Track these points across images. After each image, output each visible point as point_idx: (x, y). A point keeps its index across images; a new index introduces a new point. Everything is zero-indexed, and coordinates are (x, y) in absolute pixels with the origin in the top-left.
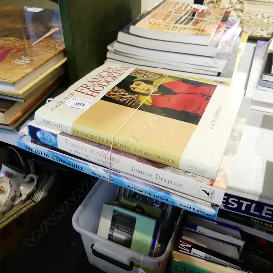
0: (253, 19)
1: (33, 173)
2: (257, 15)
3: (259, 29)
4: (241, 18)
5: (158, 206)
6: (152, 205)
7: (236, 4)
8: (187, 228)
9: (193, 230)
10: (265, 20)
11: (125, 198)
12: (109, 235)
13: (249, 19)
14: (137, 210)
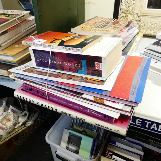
0: (146, 25)
1: (27, 111)
2: (148, 23)
3: (149, 30)
4: (139, 25)
5: (95, 131)
6: (92, 130)
7: (137, 17)
8: (110, 143)
9: (114, 145)
10: (153, 26)
11: (76, 126)
12: (67, 147)
13: (144, 25)
14: (83, 132)
